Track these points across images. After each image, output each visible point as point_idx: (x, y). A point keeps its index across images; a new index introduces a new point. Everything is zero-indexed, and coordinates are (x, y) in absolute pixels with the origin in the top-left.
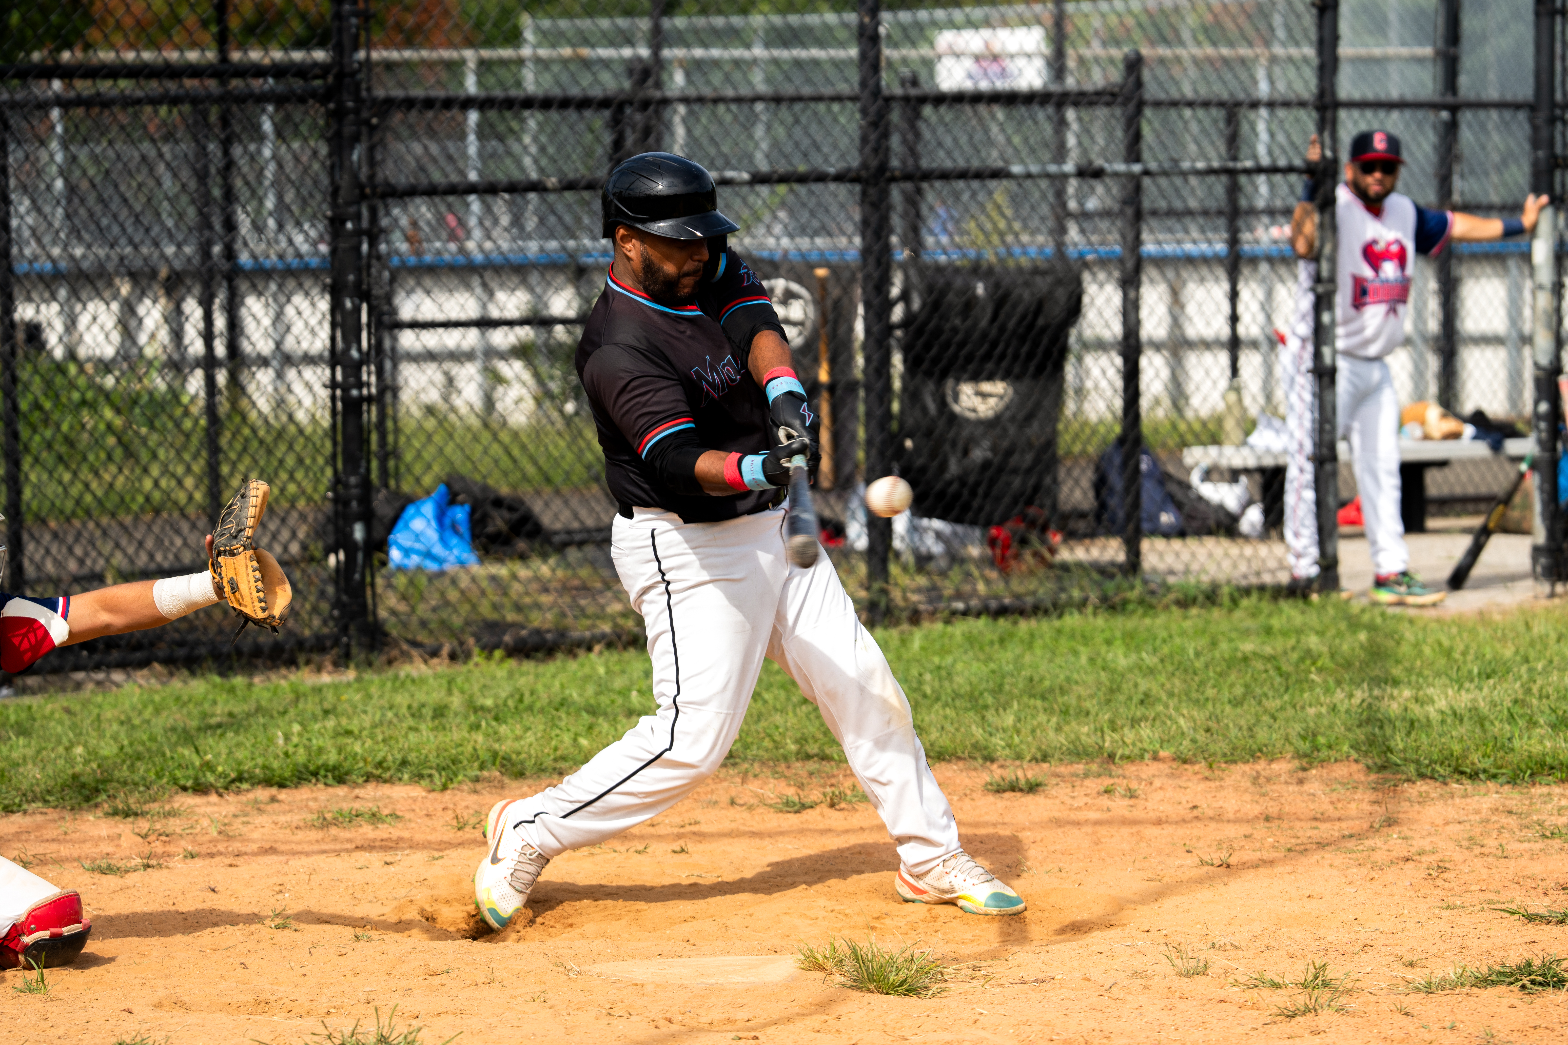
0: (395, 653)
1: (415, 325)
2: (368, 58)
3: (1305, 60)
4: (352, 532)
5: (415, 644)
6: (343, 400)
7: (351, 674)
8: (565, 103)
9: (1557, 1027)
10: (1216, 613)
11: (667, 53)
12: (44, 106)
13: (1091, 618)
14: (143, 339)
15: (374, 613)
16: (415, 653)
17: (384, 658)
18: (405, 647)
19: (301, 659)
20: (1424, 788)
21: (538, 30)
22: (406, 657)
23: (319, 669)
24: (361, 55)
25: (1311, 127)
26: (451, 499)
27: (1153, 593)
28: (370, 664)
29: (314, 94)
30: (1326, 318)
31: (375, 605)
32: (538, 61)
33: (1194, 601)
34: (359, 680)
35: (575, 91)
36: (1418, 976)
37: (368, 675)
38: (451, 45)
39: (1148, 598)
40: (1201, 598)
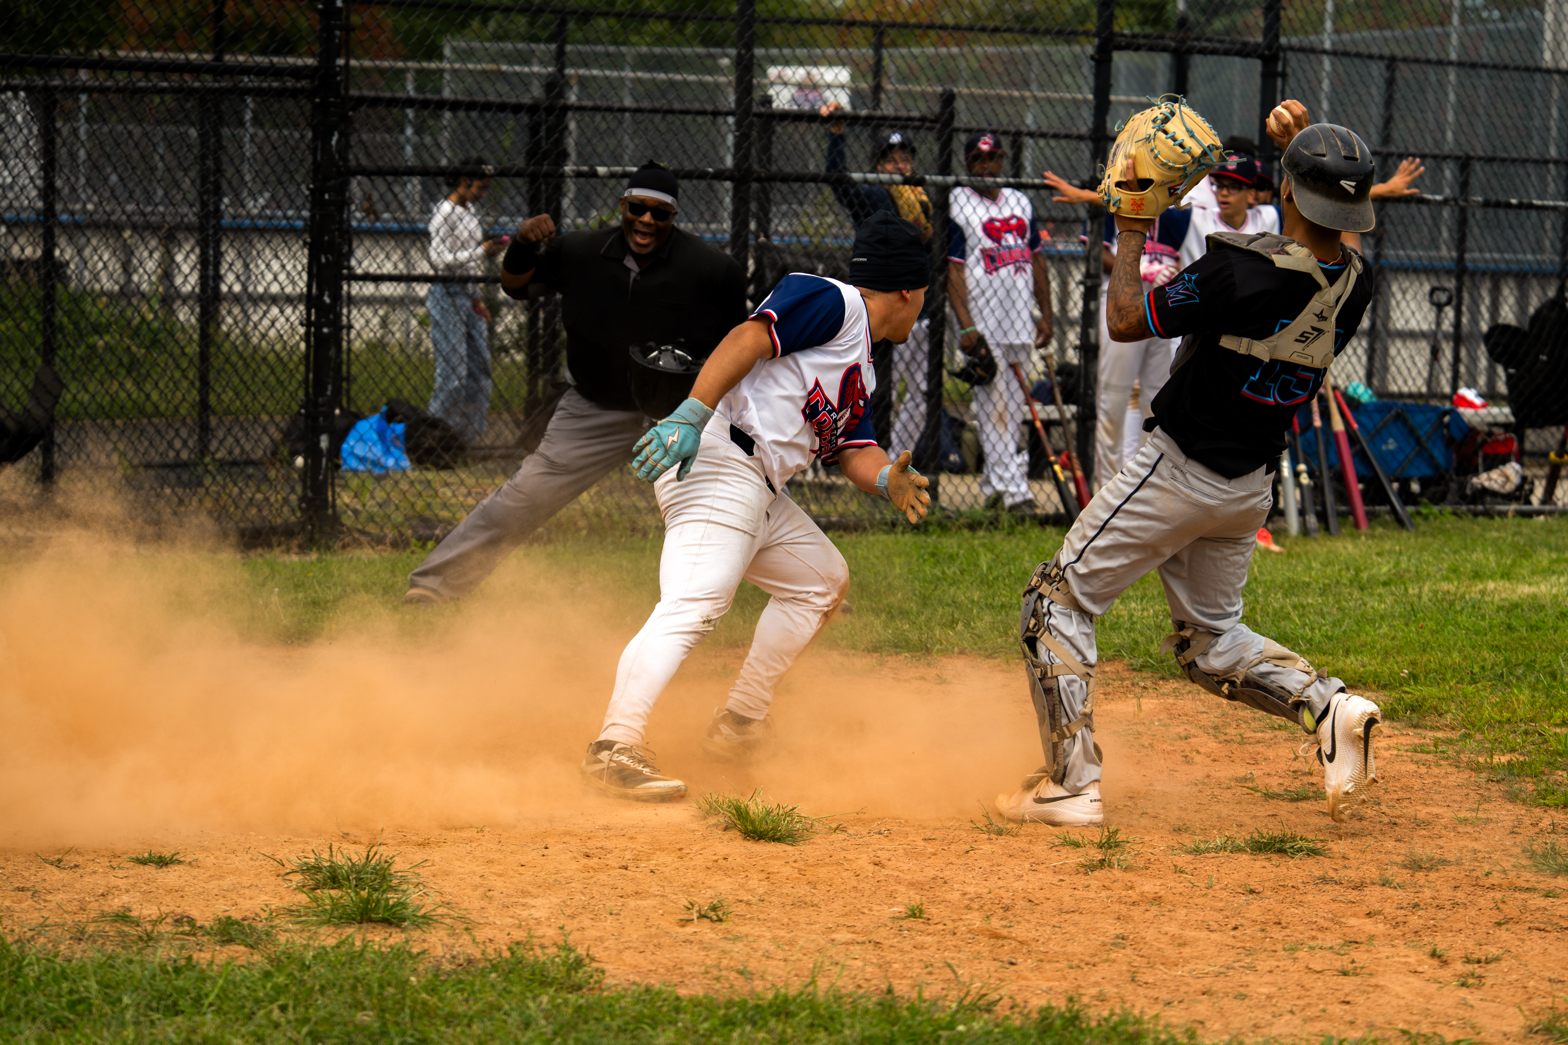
0: (347, 540)
1: (367, 277)
2: (347, 64)
3: (1085, 101)
4: (318, 442)
5: (363, 532)
6: (315, 334)
7: (314, 556)
8: (470, 106)
9: (1301, 886)
10: (998, 537)
11: (570, 71)
12: (73, 91)
13: (899, 536)
14: (179, 281)
15: (334, 506)
16: (363, 539)
17: (339, 544)
18: (357, 535)
19: (274, 540)
20: (1176, 685)
21: (454, 49)
22: (359, 544)
23: (288, 551)
24: (341, 62)
25: (1087, 154)
26: (390, 417)
27: (949, 517)
28: (328, 548)
29: (302, 90)
30: (1092, 306)
31: (334, 500)
32: (455, 71)
33: (980, 524)
34: (320, 560)
35: (480, 98)
36: (1188, 841)
37: (328, 557)
38: (397, 57)
39: (945, 522)
40: (986, 523)
